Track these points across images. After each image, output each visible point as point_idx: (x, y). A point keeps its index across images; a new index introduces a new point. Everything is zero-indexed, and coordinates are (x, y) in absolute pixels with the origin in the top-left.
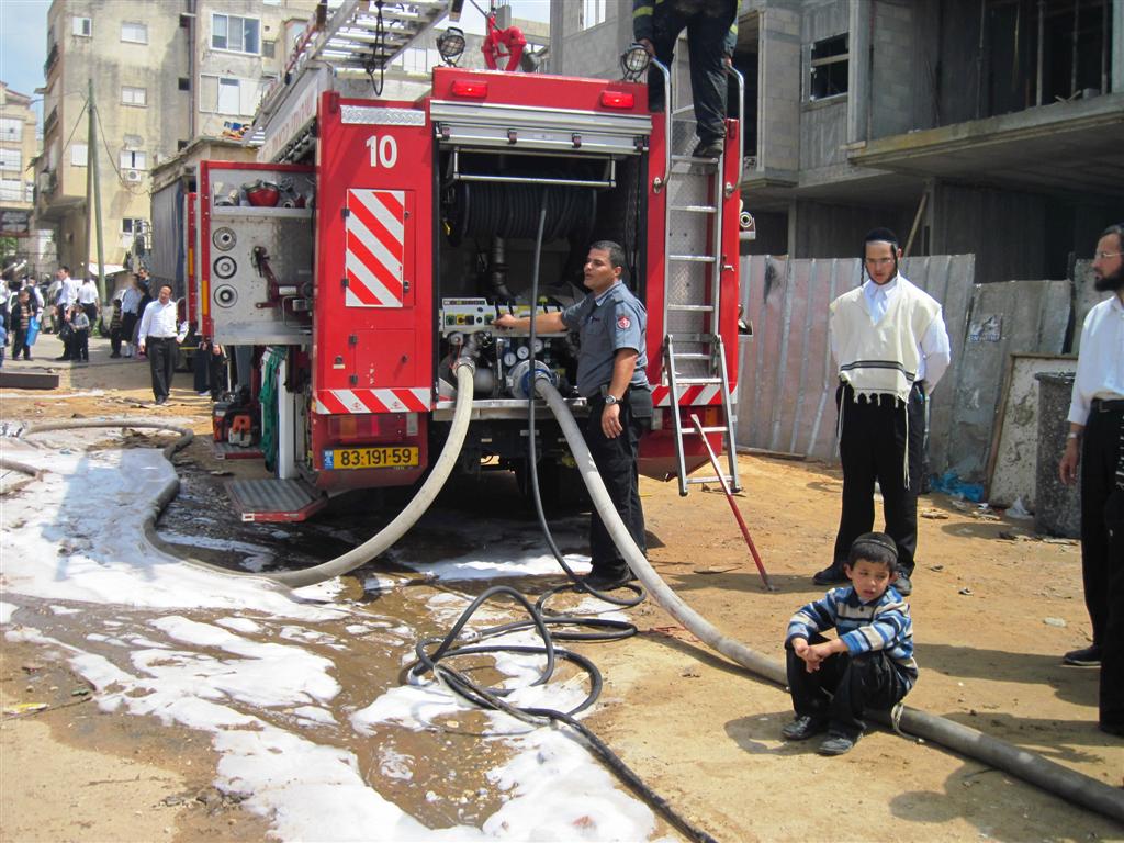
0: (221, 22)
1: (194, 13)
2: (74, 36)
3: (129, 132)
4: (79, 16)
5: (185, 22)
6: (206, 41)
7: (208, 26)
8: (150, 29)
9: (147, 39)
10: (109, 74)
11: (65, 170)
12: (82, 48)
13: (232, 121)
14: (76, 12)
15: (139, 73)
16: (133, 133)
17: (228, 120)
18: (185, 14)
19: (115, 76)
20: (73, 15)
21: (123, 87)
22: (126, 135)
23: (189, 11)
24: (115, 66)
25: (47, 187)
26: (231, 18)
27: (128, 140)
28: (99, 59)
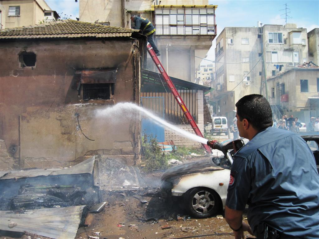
0: (271, 35)
1: (262, 33)
2: (228, 44)
3: (245, 70)
4: (230, 38)
5: (260, 36)
6: (267, 41)
7: (267, 37)
8: (249, 40)
9: (248, 42)
10: (239, 54)
11: (228, 83)
12: (231, 47)
13: (276, 64)
14: (229, 37)
15: (247, 53)
16: (246, 71)
17: (275, 64)
18: (260, 34)
19: (240, 54)
20: (228, 38)
21: (243, 57)
22: (244, 71)
23: (261, 33)
24: (240, 52)
25: (220, 89)
26: (274, 33)
27: (245, 73)
28: (236, 50)
